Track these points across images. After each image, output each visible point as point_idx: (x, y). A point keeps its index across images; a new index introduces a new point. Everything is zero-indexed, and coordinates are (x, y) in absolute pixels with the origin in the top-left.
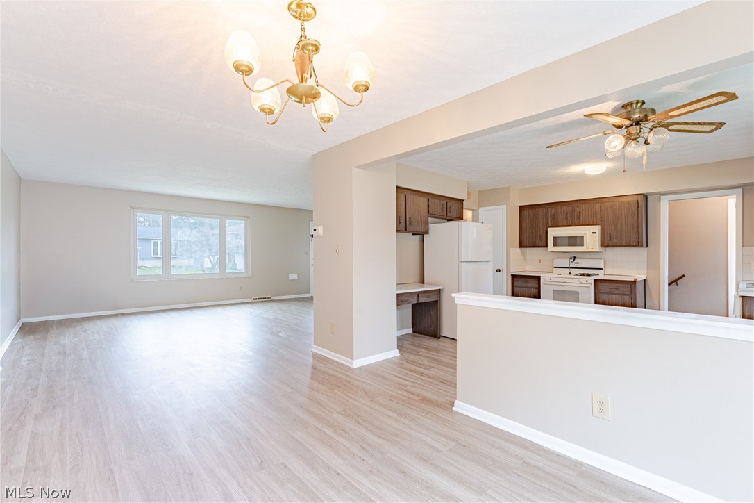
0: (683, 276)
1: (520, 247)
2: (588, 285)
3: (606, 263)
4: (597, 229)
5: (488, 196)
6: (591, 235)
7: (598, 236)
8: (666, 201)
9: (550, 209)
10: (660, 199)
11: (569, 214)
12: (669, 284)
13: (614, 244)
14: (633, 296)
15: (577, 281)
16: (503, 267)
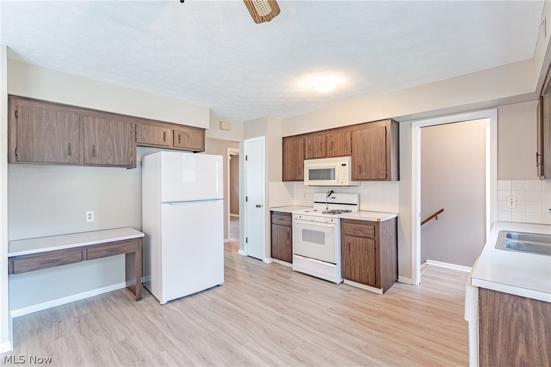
0: (442, 210)
1: (283, 181)
2: (333, 225)
3: (361, 197)
4: (347, 160)
5: (252, 128)
6: (341, 167)
7: (348, 168)
8: (418, 127)
9: (307, 139)
10: (411, 126)
11: (323, 145)
12: (422, 224)
13: (363, 178)
14: (376, 238)
15: (323, 220)
16: (262, 203)
